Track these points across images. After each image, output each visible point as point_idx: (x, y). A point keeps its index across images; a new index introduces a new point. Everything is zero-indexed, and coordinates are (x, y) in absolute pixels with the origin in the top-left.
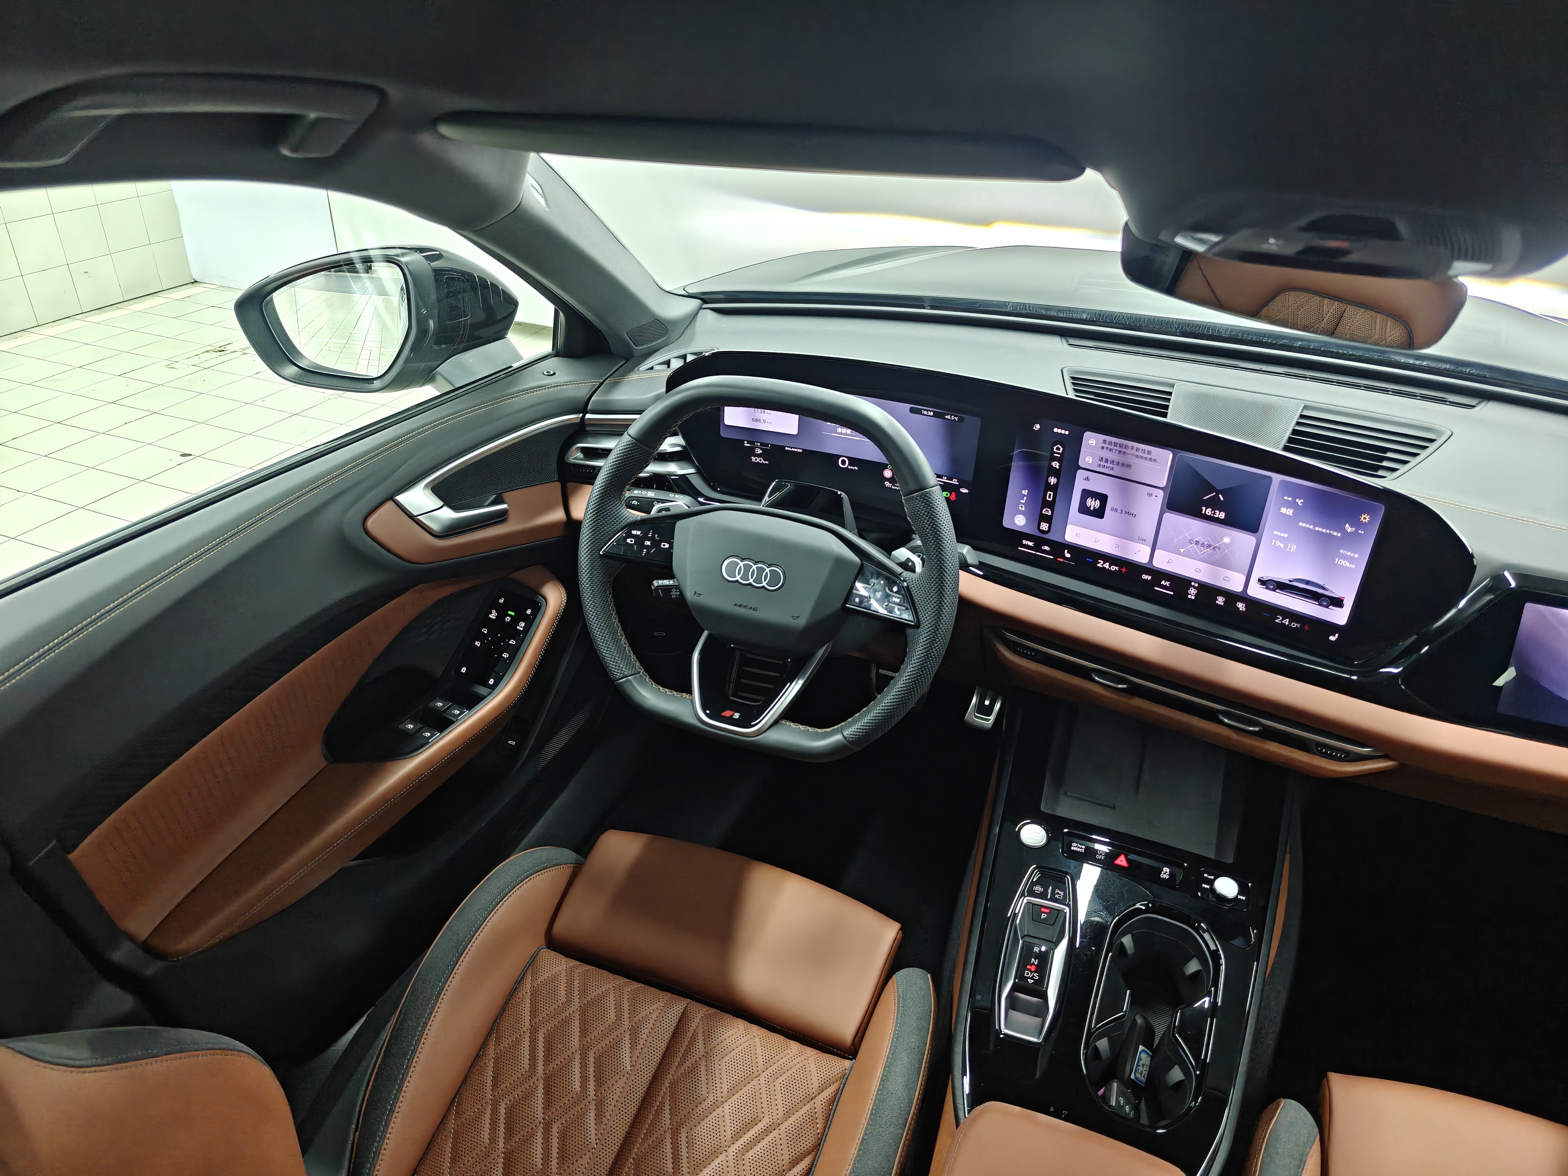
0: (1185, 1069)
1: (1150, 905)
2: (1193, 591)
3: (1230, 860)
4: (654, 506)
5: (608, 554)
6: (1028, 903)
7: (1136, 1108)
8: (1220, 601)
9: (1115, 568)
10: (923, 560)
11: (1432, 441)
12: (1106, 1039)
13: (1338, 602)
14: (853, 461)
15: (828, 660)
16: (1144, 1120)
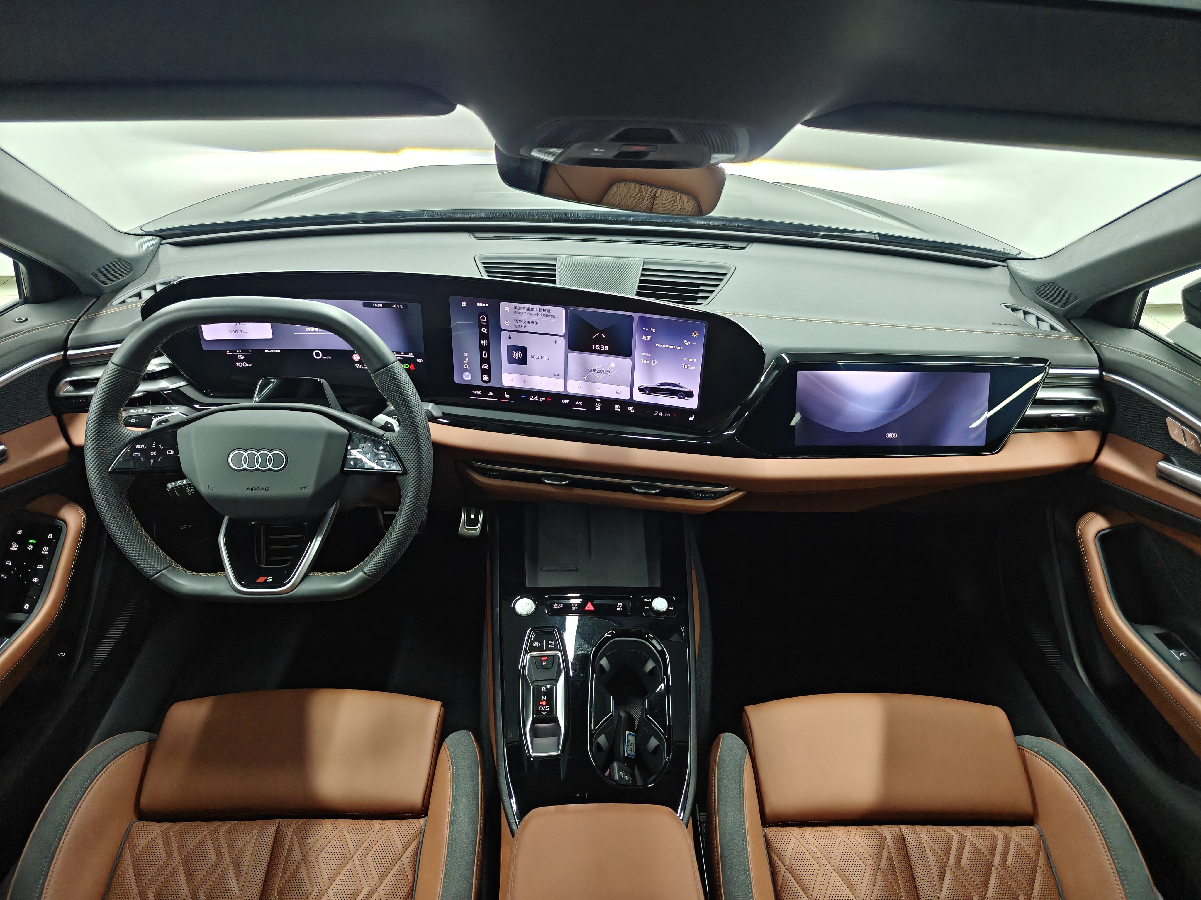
0: (658, 738)
1: (614, 632)
2: (598, 405)
3: (658, 585)
4: (153, 420)
5: (116, 470)
6: (531, 657)
7: (632, 775)
8: (617, 408)
9: (542, 399)
10: (398, 421)
11: (725, 274)
12: (603, 735)
13: (689, 394)
14: (325, 352)
15: (338, 516)
16: (639, 782)
